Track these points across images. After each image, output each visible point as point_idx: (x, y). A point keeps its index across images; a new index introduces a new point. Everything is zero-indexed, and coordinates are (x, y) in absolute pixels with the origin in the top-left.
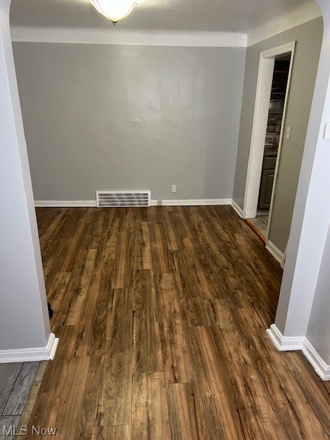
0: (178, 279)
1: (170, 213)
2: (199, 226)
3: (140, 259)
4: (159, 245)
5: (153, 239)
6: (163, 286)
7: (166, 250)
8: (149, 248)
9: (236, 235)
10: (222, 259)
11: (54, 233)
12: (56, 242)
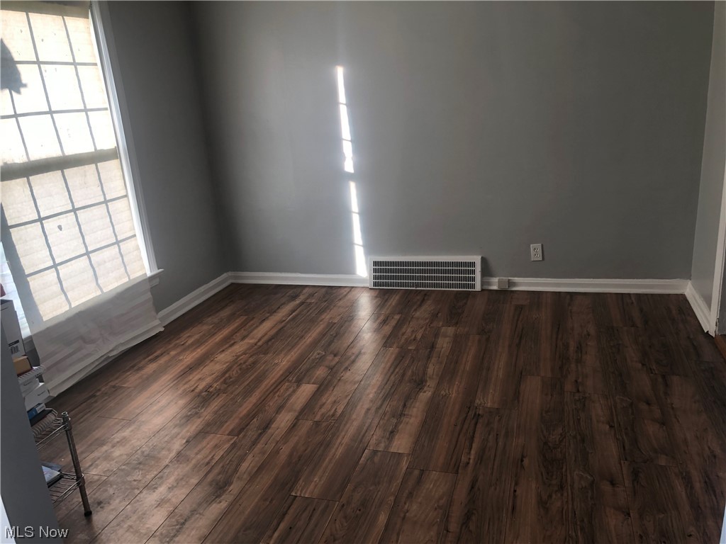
0: (461, 494)
1: (520, 308)
2: (579, 348)
3: (394, 421)
4: (455, 392)
5: (449, 373)
6: (414, 509)
7: (468, 405)
8: (429, 394)
9: (675, 379)
10: (609, 450)
11: (259, 340)
12: (251, 360)
